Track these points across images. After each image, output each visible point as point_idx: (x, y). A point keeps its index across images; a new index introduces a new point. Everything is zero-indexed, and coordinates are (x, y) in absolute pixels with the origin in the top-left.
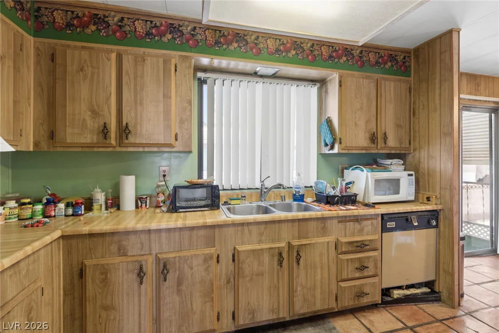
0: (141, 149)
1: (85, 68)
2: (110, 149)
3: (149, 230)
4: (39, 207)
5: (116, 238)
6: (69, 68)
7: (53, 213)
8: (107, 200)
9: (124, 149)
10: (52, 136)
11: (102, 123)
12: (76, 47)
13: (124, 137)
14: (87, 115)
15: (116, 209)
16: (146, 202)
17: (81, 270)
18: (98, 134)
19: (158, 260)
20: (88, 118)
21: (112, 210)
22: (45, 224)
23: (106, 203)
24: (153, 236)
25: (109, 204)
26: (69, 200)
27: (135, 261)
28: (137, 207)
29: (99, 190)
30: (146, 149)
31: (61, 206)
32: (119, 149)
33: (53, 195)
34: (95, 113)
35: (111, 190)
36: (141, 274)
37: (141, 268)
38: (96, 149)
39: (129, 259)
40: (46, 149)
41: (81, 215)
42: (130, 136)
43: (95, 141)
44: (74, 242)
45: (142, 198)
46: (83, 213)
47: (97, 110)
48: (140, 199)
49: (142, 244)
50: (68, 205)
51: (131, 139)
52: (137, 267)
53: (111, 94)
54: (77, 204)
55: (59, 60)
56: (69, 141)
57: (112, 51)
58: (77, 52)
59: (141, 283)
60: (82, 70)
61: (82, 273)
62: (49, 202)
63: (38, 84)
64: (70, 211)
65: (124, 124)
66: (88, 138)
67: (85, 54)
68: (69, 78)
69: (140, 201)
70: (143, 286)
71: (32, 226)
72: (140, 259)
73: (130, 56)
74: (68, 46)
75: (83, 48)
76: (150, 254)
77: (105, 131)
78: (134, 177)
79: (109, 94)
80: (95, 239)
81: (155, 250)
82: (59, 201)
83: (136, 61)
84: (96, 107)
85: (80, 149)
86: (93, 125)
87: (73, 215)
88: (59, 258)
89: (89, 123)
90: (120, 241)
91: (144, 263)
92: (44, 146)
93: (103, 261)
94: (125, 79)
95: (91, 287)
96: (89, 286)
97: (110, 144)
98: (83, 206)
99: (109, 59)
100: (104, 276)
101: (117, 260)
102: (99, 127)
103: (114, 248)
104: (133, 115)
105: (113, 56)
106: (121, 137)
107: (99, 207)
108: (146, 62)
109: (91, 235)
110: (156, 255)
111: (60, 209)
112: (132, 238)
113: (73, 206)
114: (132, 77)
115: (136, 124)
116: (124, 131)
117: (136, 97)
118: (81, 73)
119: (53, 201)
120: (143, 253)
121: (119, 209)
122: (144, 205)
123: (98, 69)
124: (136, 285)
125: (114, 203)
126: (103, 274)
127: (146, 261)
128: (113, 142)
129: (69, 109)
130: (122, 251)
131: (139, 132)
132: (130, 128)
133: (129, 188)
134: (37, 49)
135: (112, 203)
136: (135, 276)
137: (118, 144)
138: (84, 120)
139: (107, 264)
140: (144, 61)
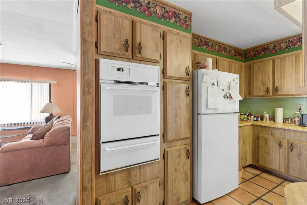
0: (284, 97)
1: (260, 68)
2: (270, 97)
3: (284, 129)
4: (246, 116)
5: (270, 129)
6: (255, 70)
7: (250, 119)
8: (269, 117)
9: (276, 97)
10: (250, 93)
11: (267, 88)
12: (257, 62)
13: (276, 92)
14: (261, 85)
15: (273, 121)
16: (288, 120)
17: (258, 137)
18: (265, 92)
19: (288, 142)
20: (261, 86)
21: (271, 121)
22: (247, 121)
23: (269, 119)
24: (286, 132)
25: (270, 119)
26: (255, 115)
27: (278, 140)
28: (284, 122)
29: (266, 113)
30: (286, 97)
31: (253, 117)
32: (273, 97)
33: (250, 113)
34: (264, 84)
35: (271, 113)
36: (280, 145)
37: (280, 142)
38: (264, 97)
39: (275, 138)
40: (248, 98)
41: (259, 121)
42: (278, 91)
43: (264, 94)
44: (256, 127)
45: (286, 118)
46: (260, 120)
47: (265, 83)
48: (285, 118)
49: (281, 134)
50: (255, 117)
51: (279, 93)
52: (279, 142)
53: (270, 76)
54: (258, 117)
55: (252, 68)
56: (255, 95)
57: (271, 59)
58: (257, 64)
59: (280, 148)
60: (259, 69)
61: (258, 138)
62: (248, 115)
63: (246, 77)
64: (255, 119)
65: (276, 87)
66: (261, 93)
67: (260, 64)
68: (255, 73)
69: (285, 120)
70: (281, 150)
71: (244, 121)
72: (280, 139)
73: (278, 59)
74: (255, 62)
75: (260, 61)
76: (285, 139)
77: (268, 90)
78: (282, 109)
79: (269, 76)
80: (263, 128)
81: (287, 137)
82: (252, 115)
83: (281, 61)
84: (264, 82)
85: (259, 97)
86: (263, 88)
87: (256, 120)
88: (251, 131)
89: (262, 88)
90: (272, 131)
91: (282, 141)
92: (247, 97)
93: (265, 136)
94: (276, 69)
95: (261, 144)
96: (260, 143)
97: (270, 95)
98: (260, 118)
99: (269, 63)
100: (265, 141)
101: (270, 137)
102: (265, 89)
103: (270, 133)
104: (280, 83)
105: (271, 61)
106: (274, 92)
107: (266, 119)
108: (286, 59)
109: (261, 126)
110: (288, 140)
111: (252, 118)
112: (277, 131)
113: (256, 117)
114: (279, 67)
115: (281, 87)
116: (276, 90)
117: (281, 75)
118: (259, 71)
119: (250, 115)
120: (281, 137)
121: (275, 121)
122: (287, 122)
123: (265, 67)
124: (278, 149)
125: (273, 119)
126: (265, 140)
127: (283, 141)
128: (271, 94)
129: (255, 84)
130: (272, 134)
131: (282, 90)
132: (278, 88)
133: (280, 113)
134: (245, 66)
135: (272, 119)
136: (278, 145)
137: (273, 95)
138: (260, 87)
139: (267, 138)
140: (285, 59)
